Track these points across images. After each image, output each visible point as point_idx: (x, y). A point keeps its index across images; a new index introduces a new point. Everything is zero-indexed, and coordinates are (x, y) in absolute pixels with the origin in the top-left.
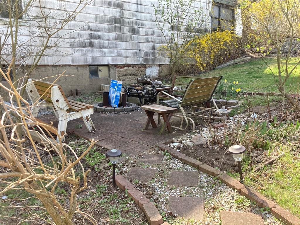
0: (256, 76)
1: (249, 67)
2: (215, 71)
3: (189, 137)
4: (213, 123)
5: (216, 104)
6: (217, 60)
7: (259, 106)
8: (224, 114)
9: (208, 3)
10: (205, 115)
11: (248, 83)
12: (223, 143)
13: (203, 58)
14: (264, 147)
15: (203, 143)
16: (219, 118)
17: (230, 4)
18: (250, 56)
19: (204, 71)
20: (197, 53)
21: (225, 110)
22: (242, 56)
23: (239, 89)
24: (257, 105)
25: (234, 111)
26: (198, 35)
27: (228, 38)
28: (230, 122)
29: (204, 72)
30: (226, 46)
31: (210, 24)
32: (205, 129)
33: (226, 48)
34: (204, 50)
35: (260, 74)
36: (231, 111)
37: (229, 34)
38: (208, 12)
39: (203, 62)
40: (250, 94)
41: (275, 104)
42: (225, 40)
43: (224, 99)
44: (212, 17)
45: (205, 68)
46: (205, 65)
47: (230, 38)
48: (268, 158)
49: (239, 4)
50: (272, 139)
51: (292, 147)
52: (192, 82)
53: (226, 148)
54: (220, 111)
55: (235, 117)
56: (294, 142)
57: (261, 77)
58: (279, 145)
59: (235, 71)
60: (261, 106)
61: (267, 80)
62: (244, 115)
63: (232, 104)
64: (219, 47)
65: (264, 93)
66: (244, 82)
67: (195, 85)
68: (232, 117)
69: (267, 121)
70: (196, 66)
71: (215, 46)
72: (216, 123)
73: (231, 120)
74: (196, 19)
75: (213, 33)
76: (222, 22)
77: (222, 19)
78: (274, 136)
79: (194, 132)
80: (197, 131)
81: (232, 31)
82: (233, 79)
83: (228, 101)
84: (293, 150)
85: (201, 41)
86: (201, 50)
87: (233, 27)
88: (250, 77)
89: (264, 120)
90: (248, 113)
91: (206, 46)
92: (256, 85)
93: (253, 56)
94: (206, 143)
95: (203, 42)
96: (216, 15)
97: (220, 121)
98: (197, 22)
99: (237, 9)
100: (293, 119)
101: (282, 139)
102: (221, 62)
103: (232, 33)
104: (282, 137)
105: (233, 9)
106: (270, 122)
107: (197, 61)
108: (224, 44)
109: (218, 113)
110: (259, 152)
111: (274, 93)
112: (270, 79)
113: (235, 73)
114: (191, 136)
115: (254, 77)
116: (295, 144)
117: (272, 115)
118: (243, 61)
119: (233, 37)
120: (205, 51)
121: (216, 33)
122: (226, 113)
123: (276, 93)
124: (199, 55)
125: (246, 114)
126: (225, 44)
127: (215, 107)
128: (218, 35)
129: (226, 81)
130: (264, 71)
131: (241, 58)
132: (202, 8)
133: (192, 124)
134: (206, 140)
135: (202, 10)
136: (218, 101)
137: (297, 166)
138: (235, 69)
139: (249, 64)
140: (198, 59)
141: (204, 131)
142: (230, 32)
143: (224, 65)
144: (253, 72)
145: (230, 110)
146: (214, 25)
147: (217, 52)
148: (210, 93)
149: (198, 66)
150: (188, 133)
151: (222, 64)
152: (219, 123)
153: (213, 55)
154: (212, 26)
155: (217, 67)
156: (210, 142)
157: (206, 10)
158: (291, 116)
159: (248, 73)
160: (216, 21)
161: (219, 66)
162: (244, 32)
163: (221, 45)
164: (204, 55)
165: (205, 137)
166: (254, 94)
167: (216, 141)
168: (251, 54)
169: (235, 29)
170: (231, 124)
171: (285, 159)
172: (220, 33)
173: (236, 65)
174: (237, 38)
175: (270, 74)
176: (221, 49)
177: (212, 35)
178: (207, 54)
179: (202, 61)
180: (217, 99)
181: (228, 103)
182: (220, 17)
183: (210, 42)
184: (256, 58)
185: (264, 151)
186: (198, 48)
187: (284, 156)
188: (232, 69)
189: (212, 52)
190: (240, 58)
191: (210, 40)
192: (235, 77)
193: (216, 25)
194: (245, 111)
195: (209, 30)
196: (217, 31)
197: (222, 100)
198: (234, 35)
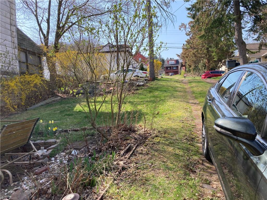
0: (68, 114)
1: (60, 106)
2: (28, 112)
3: (6, 194)
4: (34, 169)
5: (34, 146)
6: (28, 101)
7: (76, 142)
8: (44, 156)
9: (14, 48)
10: (24, 161)
11: (62, 121)
12: (50, 191)
13: (13, 99)
14: (92, 184)
15: (25, 198)
16: (40, 161)
17: (36, 52)
18: (60, 97)
19: (16, 112)
20: (6, 95)
21: (44, 151)
22: (53, 97)
23: (56, 128)
24: (75, 141)
25: (54, 151)
26: (5, 78)
27: (38, 81)
28: (53, 163)
29: (15, 114)
30: (36, 88)
31: (18, 67)
32: (26, 178)
33: (37, 90)
34: (13, 91)
35: (71, 112)
36: (52, 151)
37: (39, 77)
38: (14, 56)
39: (14, 104)
40: (66, 131)
41: (90, 138)
42: (35, 82)
43: (42, 140)
44: (19, 62)
45: (16, 109)
46: (16, 107)
47: (40, 81)
48: (97, 195)
49: (45, 52)
50: (96, 174)
51: (113, 177)
52: (5, 128)
53: (55, 197)
54: (39, 153)
55: (57, 157)
56: (114, 172)
57: (72, 115)
58: (103, 178)
59: (48, 111)
60: (78, 141)
61: (78, 116)
62: (65, 154)
63: (51, 144)
64: (29, 89)
65: (78, 129)
66: (58, 120)
67: (9, 131)
68: (53, 158)
69: (87, 155)
70: (5, 108)
71: (26, 88)
72: (37, 168)
73: (53, 161)
74: (3, 62)
75: (22, 76)
76: (30, 66)
77: (30, 64)
78: (97, 170)
79: (12, 185)
80: (16, 183)
81: (41, 75)
82: (47, 118)
83: (46, 141)
84: (115, 180)
85: (9, 83)
86: (10, 92)
87: (42, 72)
88: (63, 115)
89: (85, 155)
90: (68, 151)
91: (15, 87)
92: (69, 122)
93: (62, 96)
94: (30, 197)
95: (12, 84)
96: (24, 59)
97: (42, 164)
98: (3, 64)
99: (43, 57)
100: (107, 149)
101: (105, 171)
102: (33, 103)
103: (41, 77)
104: (104, 169)
105: (39, 56)
106: (90, 155)
107: (6, 103)
108: (34, 86)
109: (38, 156)
110: (88, 191)
111: (87, 128)
112: (80, 115)
113: (48, 112)
114: (9, 192)
115: (67, 115)
116: (115, 174)
117: (90, 149)
118: (54, 101)
119: (42, 80)
120: (15, 93)
121: (25, 76)
122: (46, 155)
123: (88, 128)
124: (8, 97)
125: (67, 152)
126: (36, 86)
127: (34, 150)
128: (28, 78)
129: (41, 121)
130: (74, 109)
131: (52, 98)
132: (8, 52)
133: (8, 175)
134: (29, 194)
135: (8, 54)
136: (36, 142)
137: (122, 195)
138: (47, 109)
139: (59, 104)
140: (8, 101)
141: (24, 181)
142: (39, 75)
143: (37, 105)
144: (64, 110)
145: (50, 151)
146: (22, 69)
147: (28, 93)
148: (27, 136)
149: (8, 108)
150: (5, 189)
151: (34, 104)
152: (40, 168)
153: (24, 97)
154: (19, 69)
155: (29, 108)
156: (35, 195)
157: (12, 54)
158: (104, 147)
159: (60, 112)
160: (24, 66)
161: (31, 106)
162: (51, 76)
163: (31, 87)
164: (14, 97)
165: (27, 189)
166: (69, 131)
167: (41, 192)
168: (60, 95)
169: (43, 74)
170: (54, 165)
171: (111, 191)
172: (29, 76)
173: (48, 105)
174: (46, 81)
175: (79, 111)
176: (32, 90)
177: (21, 78)
178: (17, 96)
179: (12, 103)
180: (35, 141)
181: (47, 143)
182: (27, 62)
183: (19, 84)
184: (65, 99)
185: (92, 188)
186: (6, 90)
187: (109, 188)
188: (45, 109)
189: (23, 93)
190: (50, 99)
191: (19, 82)
192: (49, 116)
193: (25, 69)
194: (65, 148)
195: (18, 73)
196: (26, 74)
197: (40, 141)
198: (43, 79)
